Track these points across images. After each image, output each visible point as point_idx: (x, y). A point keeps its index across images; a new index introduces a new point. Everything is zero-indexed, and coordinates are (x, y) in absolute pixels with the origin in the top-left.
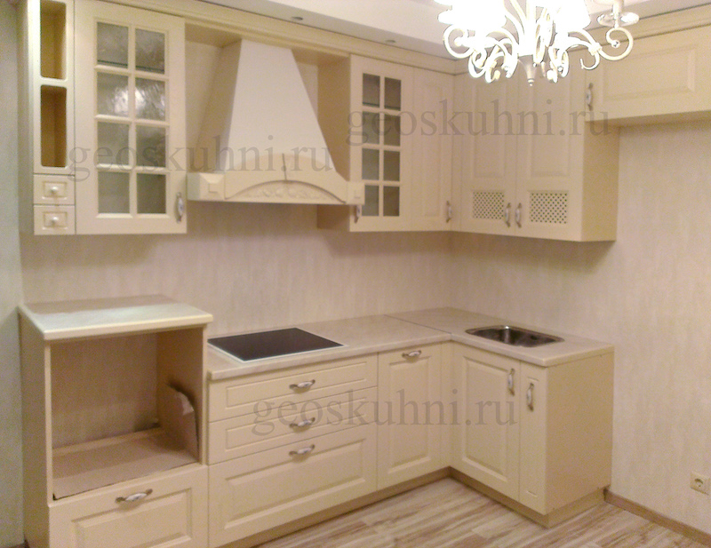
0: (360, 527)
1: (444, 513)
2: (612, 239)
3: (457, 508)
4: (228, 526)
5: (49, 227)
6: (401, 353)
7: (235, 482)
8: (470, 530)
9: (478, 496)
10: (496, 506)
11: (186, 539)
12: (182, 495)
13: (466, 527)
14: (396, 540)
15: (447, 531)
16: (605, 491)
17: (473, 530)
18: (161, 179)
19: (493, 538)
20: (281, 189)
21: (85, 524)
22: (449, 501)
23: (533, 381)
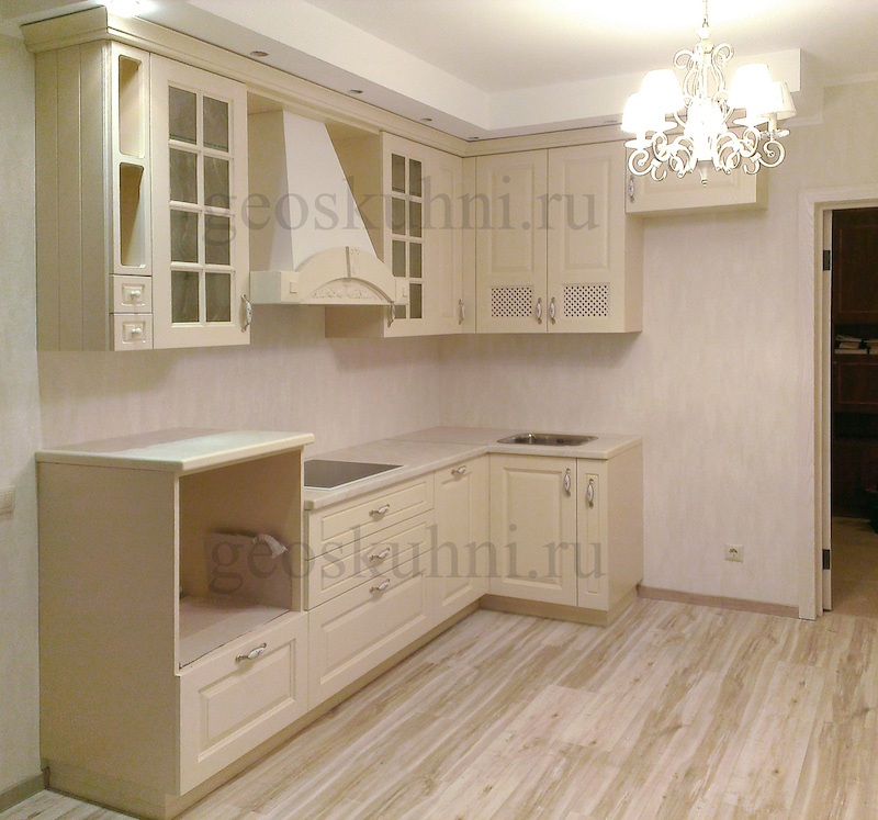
0: (430, 668)
1: (501, 637)
2: (639, 330)
3: (511, 630)
4: (323, 681)
5: (129, 341)
6: (450, 470)
7: (328, 628)
8: (539, 644)
9: (520, 618)
10: (546, 621)
11: (290, 701)
12: (287, 649)
13: (534, 641)
14: (477, 668)
15: (519, 649)
16: (638, 587)
17: (543, 643)
18: (227, 277)
19: (565, 646)
20: (340, 288)
21: (209, 694)
22: (498, 628)
23: (592, 477)
